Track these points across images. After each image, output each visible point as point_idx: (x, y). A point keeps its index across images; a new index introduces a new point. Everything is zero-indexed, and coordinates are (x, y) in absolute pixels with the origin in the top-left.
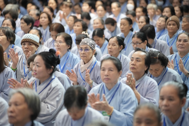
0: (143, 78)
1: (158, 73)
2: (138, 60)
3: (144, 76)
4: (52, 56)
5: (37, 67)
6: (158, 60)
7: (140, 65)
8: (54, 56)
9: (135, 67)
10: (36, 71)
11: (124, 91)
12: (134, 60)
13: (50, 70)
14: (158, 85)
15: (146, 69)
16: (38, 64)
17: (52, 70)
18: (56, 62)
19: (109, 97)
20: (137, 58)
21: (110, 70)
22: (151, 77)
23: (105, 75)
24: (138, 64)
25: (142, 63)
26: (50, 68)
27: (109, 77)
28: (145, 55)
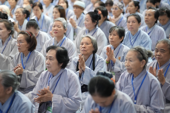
0: (154, 27)
1: (165, 22)
2: (150, 15)
3: (155, 25)
4: (96, 14)
5: (87, 21)
6: (165, 13)
7: (151, 18)
8: (97, 14)
9: (148, 20)
10: (86, 24)
11: (142, 36)
12: (147, 15)
13: (95, 23)
14: (165, 31)
15: (155, 20)
16: (87, 20)
17: (96, 23)
18: (99, 18)
19: (133, 40)
20: (149, 14)
21: (133, 22)
22: (160, 26)
23: (130, 26)
24: (150, 18)
25: (152, 17)
26: (95, 22)
27: (132, 27)
28: (155, 11)
